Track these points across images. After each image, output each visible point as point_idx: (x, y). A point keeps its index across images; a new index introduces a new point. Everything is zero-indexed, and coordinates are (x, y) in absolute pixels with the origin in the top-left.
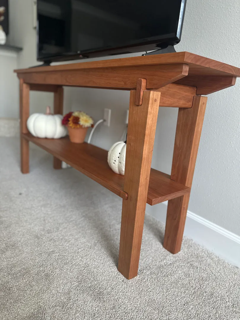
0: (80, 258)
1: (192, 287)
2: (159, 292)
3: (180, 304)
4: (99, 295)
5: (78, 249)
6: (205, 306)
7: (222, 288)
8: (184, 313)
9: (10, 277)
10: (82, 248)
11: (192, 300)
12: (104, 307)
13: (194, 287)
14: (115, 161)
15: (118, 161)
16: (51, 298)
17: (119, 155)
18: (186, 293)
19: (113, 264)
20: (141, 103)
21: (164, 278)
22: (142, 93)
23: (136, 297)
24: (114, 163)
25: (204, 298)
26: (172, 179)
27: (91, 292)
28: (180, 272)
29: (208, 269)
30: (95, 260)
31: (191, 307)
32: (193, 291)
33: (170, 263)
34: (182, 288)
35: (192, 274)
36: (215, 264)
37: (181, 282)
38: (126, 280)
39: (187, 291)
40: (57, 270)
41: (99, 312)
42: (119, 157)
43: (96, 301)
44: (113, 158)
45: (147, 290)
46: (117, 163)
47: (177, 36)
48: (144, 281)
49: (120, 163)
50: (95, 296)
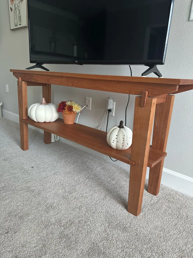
0: (101, 208)
1: (175, 214)
2: (158, 221)
3: (172, 226)
4: (125, 229)
5: (97, 202)
6: (186, 224)
7: (191, 212)
8: (177, 230)
9: (63, 228)
10: (98, 200)
11: (178, 222)
12: (131, 235)
13: (176, 214)
14: (114, 141)
15: (116, 141)
16: (97, 236)
17: (116, 137)
18: (173, 219)
19: (123, 208)
20: (145, 106)
21: (157, 212)
22: (146, 100)
23: (146, 226)
24: (113, 142)
25: (184, 219)
26: (153, 147)
27: (119, 228)
28: (164, 206)
29: (179, 201)
30: (110, 207)
31: (179, 226)
32: (176, 217)
33: (156, 202)
34: (170, 216)
35: (172, 206)
36: (182, 198)
37: (168, 212)
38: (135, 217)
39: (173, 217)
40: (91, 218)
41: (130, 239)
42: (116, 138)
43: (125, 233)
44: (113, 139)
45: (151, 221)
46: (115, 142)
47: (163, 62)
48: (146, 215)
49: (118, 142)
50: (122, 230)
